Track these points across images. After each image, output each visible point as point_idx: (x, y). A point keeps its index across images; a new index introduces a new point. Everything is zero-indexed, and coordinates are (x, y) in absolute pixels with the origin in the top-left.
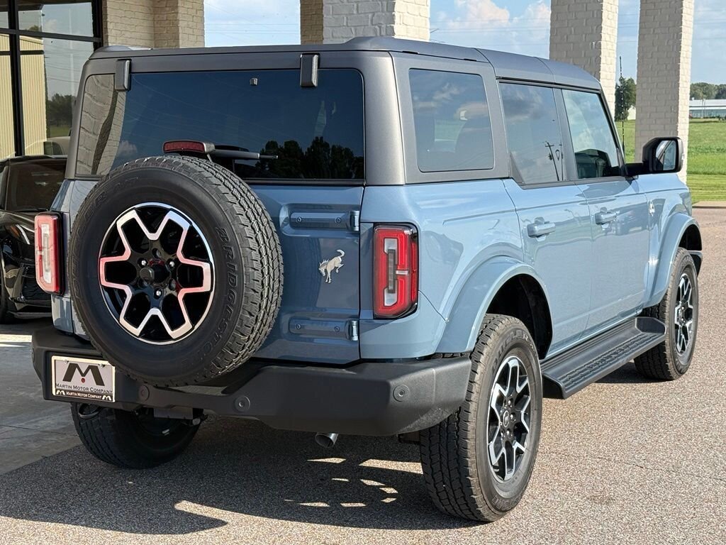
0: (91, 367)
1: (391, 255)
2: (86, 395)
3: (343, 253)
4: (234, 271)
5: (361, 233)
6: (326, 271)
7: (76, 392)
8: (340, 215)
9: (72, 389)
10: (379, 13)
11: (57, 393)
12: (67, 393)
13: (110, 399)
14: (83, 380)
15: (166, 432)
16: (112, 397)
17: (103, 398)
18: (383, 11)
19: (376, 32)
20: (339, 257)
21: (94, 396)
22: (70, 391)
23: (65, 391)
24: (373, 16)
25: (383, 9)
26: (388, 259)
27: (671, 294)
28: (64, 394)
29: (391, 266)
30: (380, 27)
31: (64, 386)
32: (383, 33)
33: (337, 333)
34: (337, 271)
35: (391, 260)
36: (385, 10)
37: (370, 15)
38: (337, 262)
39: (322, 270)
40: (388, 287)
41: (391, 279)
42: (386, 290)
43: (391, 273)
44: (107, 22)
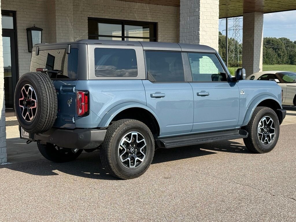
1: (80, 99)
2: (27, 137)
5: (75, 93)
6: (69, 103)
8: (71, 88)
10: (195, 28)
15: (66, 153)
18: (196, 27)
19: (194, 34)
20: (71, 99)
24: (193, 29)
25: (196, 26)
27: (255, 123)
29: (80, 102)
32: (196, 34)
36: (197, 26)
37: (193, 28)
41: (80, 106)
42: (79, 109)
43: (80, 104)
44: (158, 32)
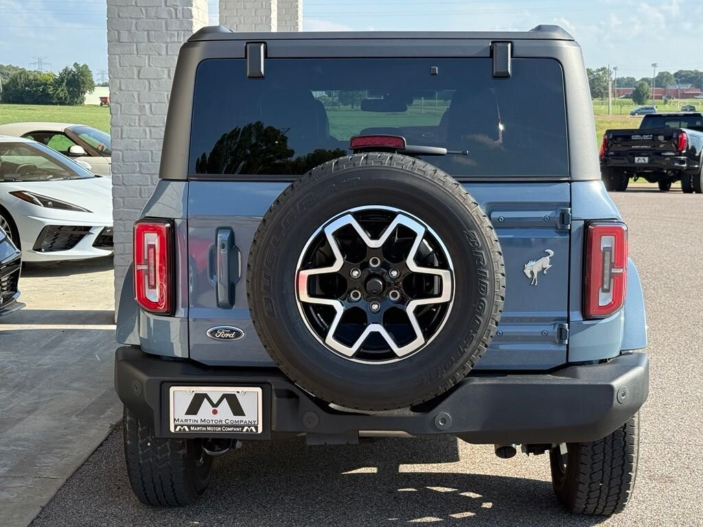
0: (225, 396)
1: (608, 254)
2: (220, 429)
3: (552, 253)
4: (485, 278)
5: (572, 232)
6: (532, 273)
7: (206, 426)
8: (548, 214)
9: (199, 423)
11: (177, 429)
12: (192, 428)
13: (254, 430)
14: (215, 412)
16: (256, 428)
17: (245, 430)
20: (548, 257)
21: (229, 429)
22: (196, 426)
23: (189, 427)
26: (604, 257)
28: (187, 429)
29: (607, 265)
30: (176, 10)
31: (186, 420)
33: (544, 338)
34: (545, 272)
35: (607, 258)
38: (545, 262)
39: (527, 272)
40: (603, 286)
41: (606, 279)
42: (600, 290)
43: (607, 272)
